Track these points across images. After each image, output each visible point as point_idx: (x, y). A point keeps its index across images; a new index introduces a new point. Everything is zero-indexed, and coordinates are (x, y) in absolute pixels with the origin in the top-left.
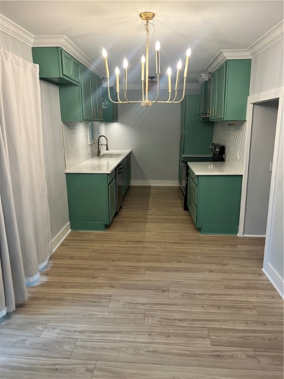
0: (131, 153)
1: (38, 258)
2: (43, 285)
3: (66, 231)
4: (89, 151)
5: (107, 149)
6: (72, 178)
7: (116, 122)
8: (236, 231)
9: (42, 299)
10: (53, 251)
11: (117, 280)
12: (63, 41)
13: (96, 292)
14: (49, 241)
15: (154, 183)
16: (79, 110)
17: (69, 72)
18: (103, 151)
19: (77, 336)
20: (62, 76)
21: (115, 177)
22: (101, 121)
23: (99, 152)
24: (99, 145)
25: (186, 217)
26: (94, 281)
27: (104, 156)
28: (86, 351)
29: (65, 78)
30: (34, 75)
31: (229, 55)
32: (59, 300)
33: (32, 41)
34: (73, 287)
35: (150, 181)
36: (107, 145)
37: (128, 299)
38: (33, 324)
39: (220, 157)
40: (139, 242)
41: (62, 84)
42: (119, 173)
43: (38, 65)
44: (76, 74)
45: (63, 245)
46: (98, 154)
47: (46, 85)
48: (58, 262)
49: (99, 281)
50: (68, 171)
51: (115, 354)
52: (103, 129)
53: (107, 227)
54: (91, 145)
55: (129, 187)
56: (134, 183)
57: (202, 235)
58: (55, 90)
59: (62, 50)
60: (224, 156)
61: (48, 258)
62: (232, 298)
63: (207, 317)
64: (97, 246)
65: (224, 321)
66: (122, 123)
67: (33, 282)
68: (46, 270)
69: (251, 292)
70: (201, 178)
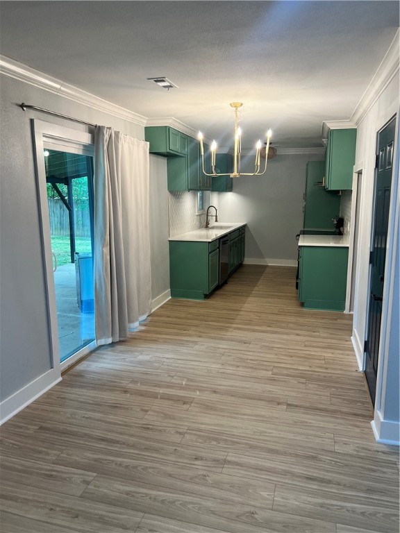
0: (245, 226)
1: (139, 311)
2: (140, 331)
3: (165, 297)
4: (196, 221)
5: (216, 221)
6: (175, 245)
7: (231, 191)
8: (343, 308)
9: (139, 339)
10: (153, 311)
11: (205, 333)
12: (170, 121)
13: (186, 338)
14: (149, 299)
15: (272, 262)
16: (184, 178)
17: (175, 146)
18: (212, 223)
19: (165, 360)
20: (168, 151)
21: (219, 248)
22: (213, 190)
23: (208, 223)
24: (207, 216)
25: (295, 295)
26: (185, 332)
27: (213, 228)
28: (170, 368)
29: (171, 152)
30: (145, 151)
31: (333, 126)
32: (154, 341)
33: (145, 122)
34: (167, 334)
35: (267, 259)
36: (216, 216)
37: (213, 345)
38: (132, 351)
39: (337, 231)
40: (235, 310)
41: (169, 156)
42: (223, 244)
43: (148, 143)
44: (183, 146)
45: (162, 307)
46: (207, 226)
47: (155, 158)
48: (155, 318)
49: (190, 332)
50: (171, 239)
51: (192, 371)
52: (215, 199)
53: (207, 297)
54: (200, 215)
55: (241, 265)
56: (248, 261)
57: (305, 310)
58: (163, 162)
59: (169, 128)
60: (341, 229)
61: (147, 314)
62: (307, 352)
63: (276, 360)
64: (193, 310)
65: (290, 364)
66: (238, 192)
67: (133, 328)
68: (145, 323)
69: (328, 350)
70: (305, 249)
